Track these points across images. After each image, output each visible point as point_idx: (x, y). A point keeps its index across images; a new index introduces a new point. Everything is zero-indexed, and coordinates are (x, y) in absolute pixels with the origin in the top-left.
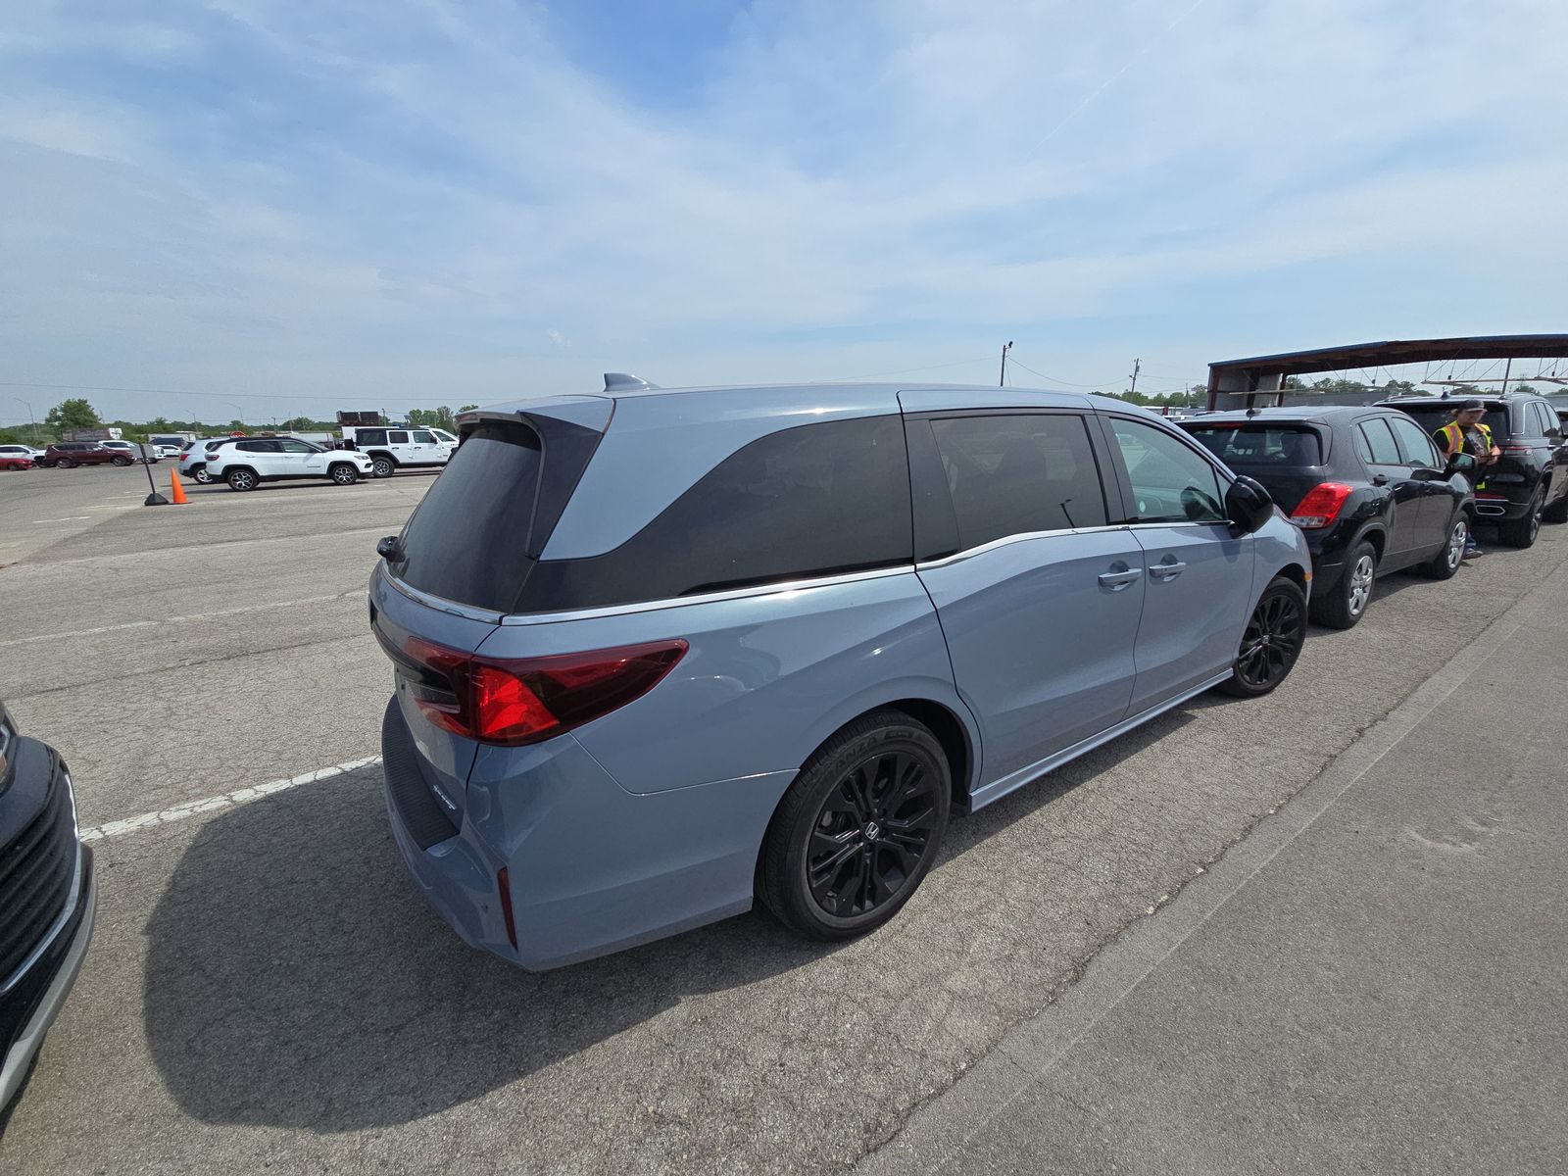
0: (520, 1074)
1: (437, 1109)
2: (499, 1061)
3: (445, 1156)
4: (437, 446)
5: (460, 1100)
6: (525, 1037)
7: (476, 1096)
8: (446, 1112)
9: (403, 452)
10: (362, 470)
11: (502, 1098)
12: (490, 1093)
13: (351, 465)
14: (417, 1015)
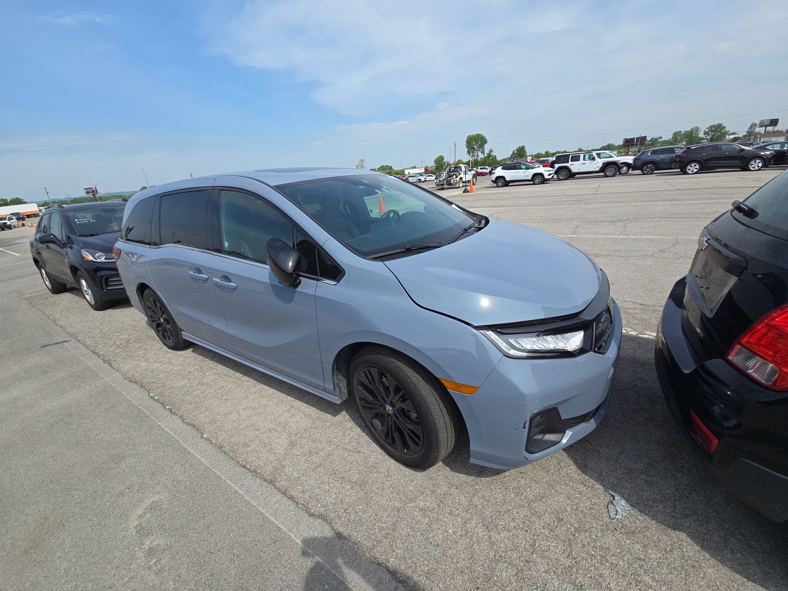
4: (595, 162)
9: (575, 167)
10: (546, 177)
13: (541, 175)
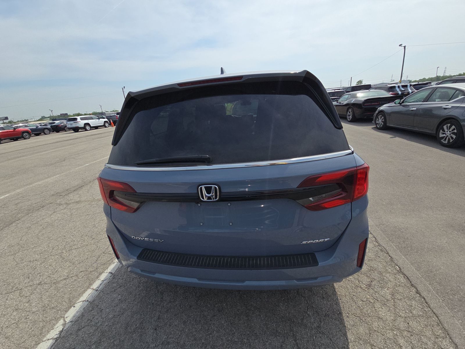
0: (341, 314)
1: (347, 343)
2: (332, 318)
3: (368, 345)
5: (345, 335)
6: (324, 307)
7: (345, 330)
8: (349, 341)
11: (348, 322)
12: (346, 325)
14: (296, 341)
